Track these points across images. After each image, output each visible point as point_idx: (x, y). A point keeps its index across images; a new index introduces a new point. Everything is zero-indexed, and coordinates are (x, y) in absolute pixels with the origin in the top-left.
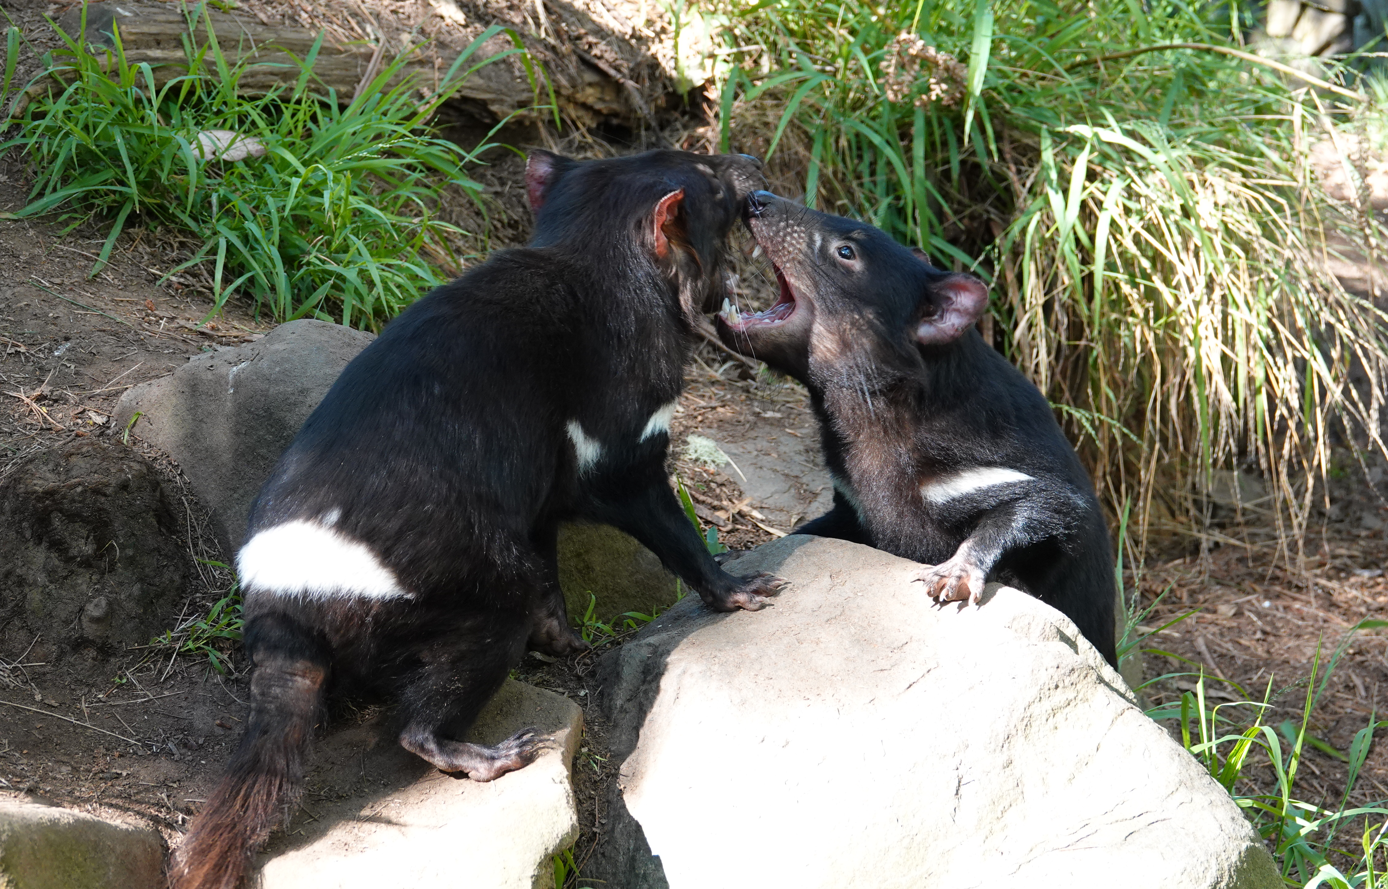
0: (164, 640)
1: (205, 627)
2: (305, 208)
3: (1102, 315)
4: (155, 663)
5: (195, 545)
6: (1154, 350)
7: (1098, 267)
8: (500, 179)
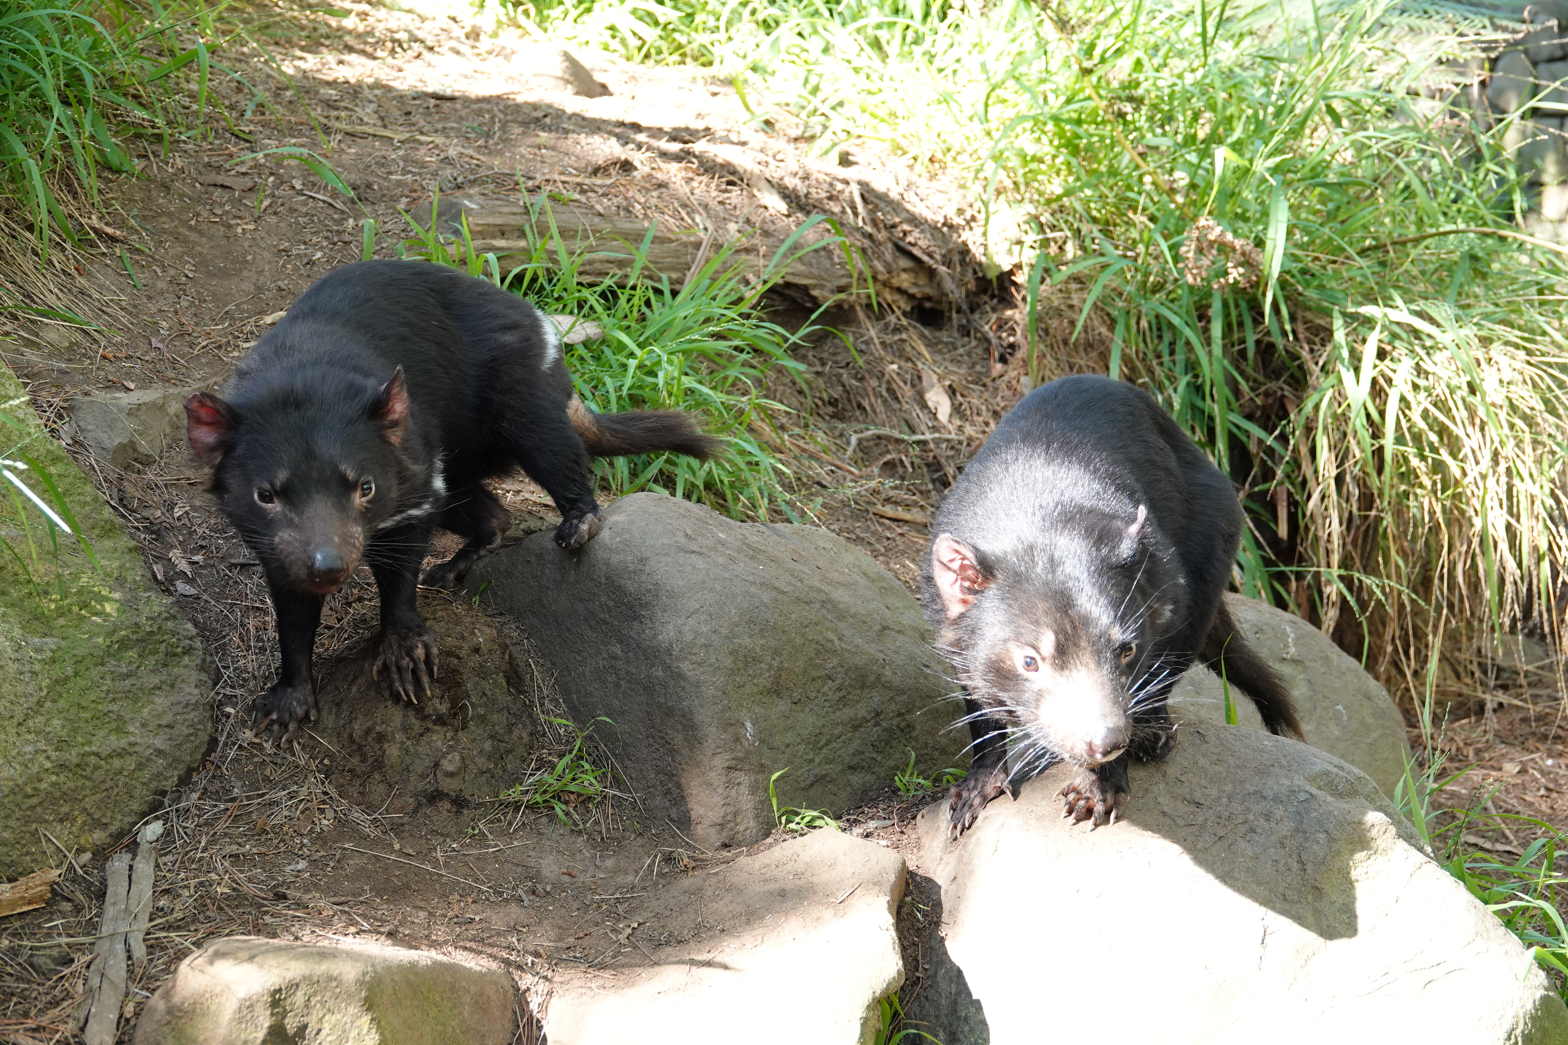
0: (514, 793)
1: (551, 781)
2: (641, 387)
3: (1392, 486)
4: (505, 814)
5: (542, 705)
6: (1441, 520)
7: (1388, 442)
8: (821, 359)
